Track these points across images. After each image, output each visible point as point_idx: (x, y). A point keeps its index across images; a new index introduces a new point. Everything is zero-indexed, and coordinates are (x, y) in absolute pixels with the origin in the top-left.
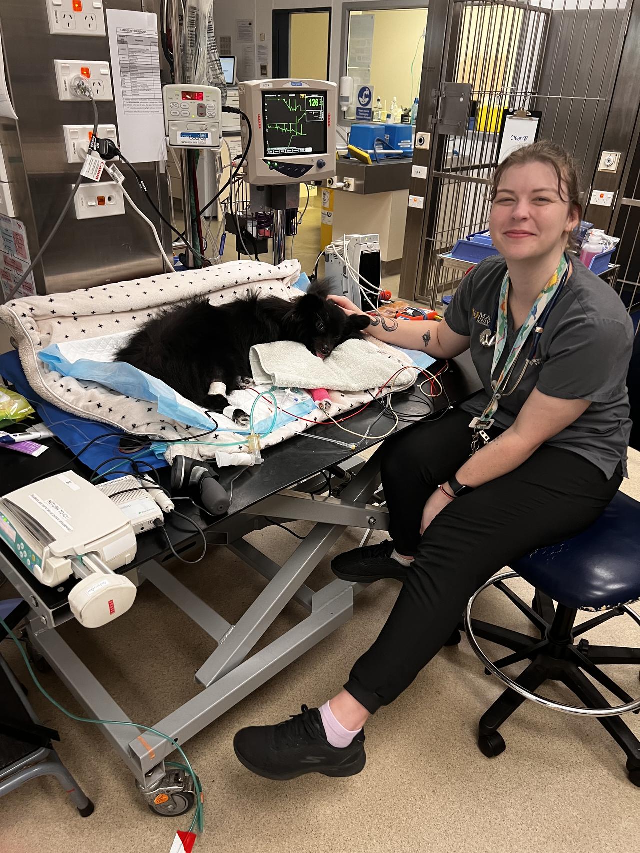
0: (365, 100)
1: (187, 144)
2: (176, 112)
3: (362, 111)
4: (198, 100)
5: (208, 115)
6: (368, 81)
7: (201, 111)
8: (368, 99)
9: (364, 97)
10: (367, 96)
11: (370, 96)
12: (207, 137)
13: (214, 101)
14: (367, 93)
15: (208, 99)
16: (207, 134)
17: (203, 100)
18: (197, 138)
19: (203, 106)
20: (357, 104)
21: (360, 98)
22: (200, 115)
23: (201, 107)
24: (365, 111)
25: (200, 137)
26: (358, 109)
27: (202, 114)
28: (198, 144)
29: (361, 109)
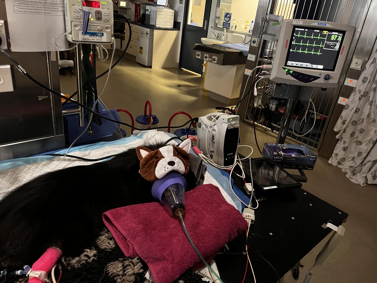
0: (227, 19)
1: (87, 40)
2: (78, 15)
3: (225, 24)
4: (95, 7)
5: (104, 19)
6: (230, 10)
7: (98, 16)
8: (229, 19)
9: (227, 18)
10: (228, 17)
11: (230, 18)
12: (103, 36)
13: (108, 9)
14: (229, 16)
15: (103, 7)
16: (103, 33)
17: (99, 7)
18: (95, 36)
19: (99, 12)
20: (224, 21)
21: (225, 18)
22: (97, 19)
23: (98, 13)
24: (227, 24)
25: (97, 35)
26: (224, 23)
27: (99, 18)
28: (95, 41)
29: (225, 23)
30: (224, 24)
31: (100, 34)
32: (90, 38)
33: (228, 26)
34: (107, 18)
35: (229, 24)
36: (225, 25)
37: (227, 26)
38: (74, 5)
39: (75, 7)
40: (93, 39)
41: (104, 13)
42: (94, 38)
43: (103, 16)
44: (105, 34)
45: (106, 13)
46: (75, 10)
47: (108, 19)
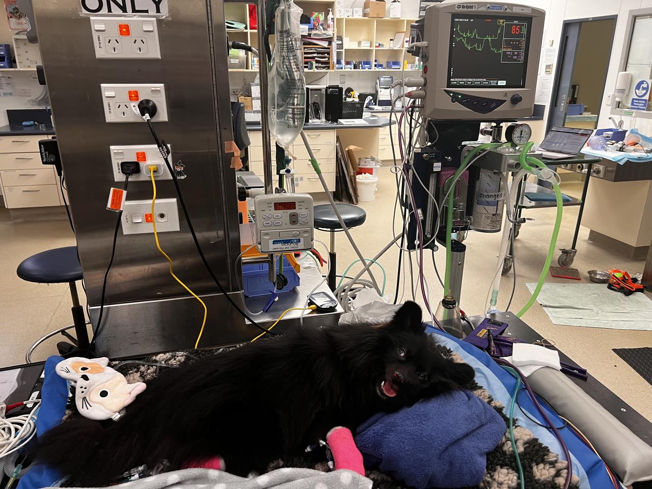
0: (641, 92)
3: (637, 101)
4: (290, 209)
5: (300, 222)
7: (294, 219)
8: (645, 91)
9: (641, 89)
10: (644, 88)
11: (647, 89)
12: (300, 242)
14: (644, 85)
15: (301, 208)
16: (299, 239)
17: (295, 209)
18: (289, 244)
20: (633, 96)
21: (637, 90)
23: (294, 215)
24: (640, 102)
25: (292, 242)
26: (633, 99)
27: (294, 222)
29: (636, 99)
30: (635, 101)
31: (295, 241)
32: (283, 247)
33: (643, 105)
34: (304, 220)
35: (644, 102)
36: (636, 103)
37: (640, 105)
38: (264, 211)
39: (264, 212)
40: (286, 248)
41: (301, 215)
42: (288, 246)
43: (299, 218)
44: (302, 239)
45: (304, 215)
46: (264, 217)
47: (307, 221)
